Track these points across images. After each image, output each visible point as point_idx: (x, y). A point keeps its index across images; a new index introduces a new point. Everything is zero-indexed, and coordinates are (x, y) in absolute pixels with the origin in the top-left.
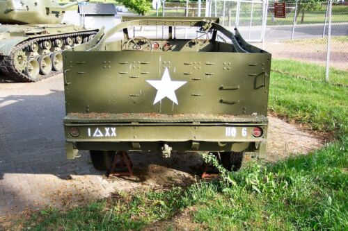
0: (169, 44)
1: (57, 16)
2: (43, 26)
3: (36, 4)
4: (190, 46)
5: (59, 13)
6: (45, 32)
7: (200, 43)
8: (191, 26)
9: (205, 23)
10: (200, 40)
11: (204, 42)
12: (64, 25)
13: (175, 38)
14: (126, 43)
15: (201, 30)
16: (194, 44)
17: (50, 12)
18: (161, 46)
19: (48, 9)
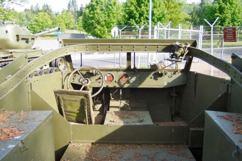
0: (126, 76)
1: (27, 42)
2: (11, 51)
3: (7, 32)
4: (155, 79)
5: (28, 39)
6: (12, 56)
7: (169, 74)
8: (158, 51)
9: (179, 47)
10: (169, 70)
11: (175, 73)
12: (33, 50)
13: (135, 68)
14: (69, 74)
15: (172, 57)
16: (161, 75)
17: (20, 39)
18: (116, 78)
19: (18, 36)
